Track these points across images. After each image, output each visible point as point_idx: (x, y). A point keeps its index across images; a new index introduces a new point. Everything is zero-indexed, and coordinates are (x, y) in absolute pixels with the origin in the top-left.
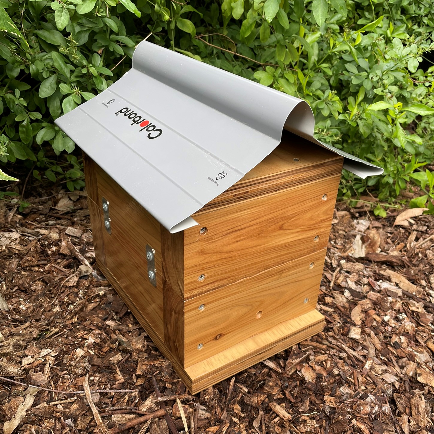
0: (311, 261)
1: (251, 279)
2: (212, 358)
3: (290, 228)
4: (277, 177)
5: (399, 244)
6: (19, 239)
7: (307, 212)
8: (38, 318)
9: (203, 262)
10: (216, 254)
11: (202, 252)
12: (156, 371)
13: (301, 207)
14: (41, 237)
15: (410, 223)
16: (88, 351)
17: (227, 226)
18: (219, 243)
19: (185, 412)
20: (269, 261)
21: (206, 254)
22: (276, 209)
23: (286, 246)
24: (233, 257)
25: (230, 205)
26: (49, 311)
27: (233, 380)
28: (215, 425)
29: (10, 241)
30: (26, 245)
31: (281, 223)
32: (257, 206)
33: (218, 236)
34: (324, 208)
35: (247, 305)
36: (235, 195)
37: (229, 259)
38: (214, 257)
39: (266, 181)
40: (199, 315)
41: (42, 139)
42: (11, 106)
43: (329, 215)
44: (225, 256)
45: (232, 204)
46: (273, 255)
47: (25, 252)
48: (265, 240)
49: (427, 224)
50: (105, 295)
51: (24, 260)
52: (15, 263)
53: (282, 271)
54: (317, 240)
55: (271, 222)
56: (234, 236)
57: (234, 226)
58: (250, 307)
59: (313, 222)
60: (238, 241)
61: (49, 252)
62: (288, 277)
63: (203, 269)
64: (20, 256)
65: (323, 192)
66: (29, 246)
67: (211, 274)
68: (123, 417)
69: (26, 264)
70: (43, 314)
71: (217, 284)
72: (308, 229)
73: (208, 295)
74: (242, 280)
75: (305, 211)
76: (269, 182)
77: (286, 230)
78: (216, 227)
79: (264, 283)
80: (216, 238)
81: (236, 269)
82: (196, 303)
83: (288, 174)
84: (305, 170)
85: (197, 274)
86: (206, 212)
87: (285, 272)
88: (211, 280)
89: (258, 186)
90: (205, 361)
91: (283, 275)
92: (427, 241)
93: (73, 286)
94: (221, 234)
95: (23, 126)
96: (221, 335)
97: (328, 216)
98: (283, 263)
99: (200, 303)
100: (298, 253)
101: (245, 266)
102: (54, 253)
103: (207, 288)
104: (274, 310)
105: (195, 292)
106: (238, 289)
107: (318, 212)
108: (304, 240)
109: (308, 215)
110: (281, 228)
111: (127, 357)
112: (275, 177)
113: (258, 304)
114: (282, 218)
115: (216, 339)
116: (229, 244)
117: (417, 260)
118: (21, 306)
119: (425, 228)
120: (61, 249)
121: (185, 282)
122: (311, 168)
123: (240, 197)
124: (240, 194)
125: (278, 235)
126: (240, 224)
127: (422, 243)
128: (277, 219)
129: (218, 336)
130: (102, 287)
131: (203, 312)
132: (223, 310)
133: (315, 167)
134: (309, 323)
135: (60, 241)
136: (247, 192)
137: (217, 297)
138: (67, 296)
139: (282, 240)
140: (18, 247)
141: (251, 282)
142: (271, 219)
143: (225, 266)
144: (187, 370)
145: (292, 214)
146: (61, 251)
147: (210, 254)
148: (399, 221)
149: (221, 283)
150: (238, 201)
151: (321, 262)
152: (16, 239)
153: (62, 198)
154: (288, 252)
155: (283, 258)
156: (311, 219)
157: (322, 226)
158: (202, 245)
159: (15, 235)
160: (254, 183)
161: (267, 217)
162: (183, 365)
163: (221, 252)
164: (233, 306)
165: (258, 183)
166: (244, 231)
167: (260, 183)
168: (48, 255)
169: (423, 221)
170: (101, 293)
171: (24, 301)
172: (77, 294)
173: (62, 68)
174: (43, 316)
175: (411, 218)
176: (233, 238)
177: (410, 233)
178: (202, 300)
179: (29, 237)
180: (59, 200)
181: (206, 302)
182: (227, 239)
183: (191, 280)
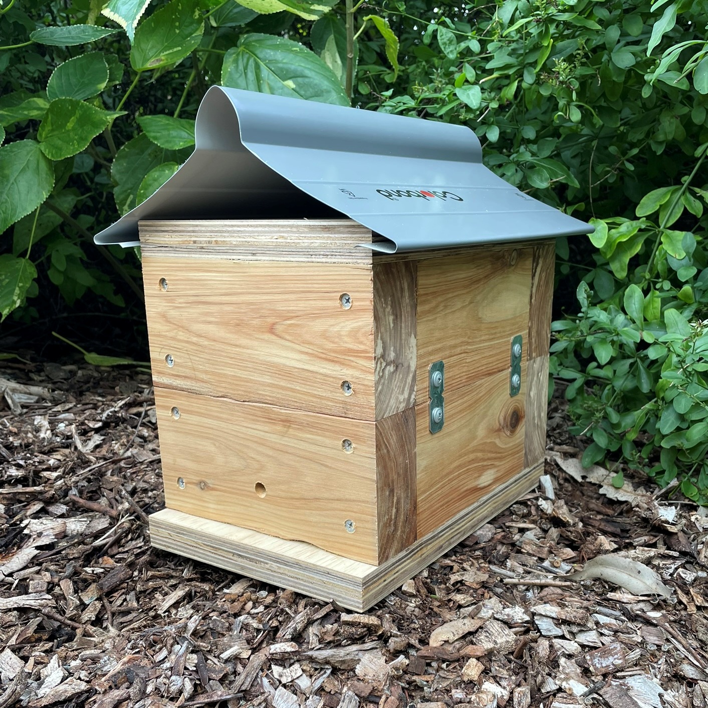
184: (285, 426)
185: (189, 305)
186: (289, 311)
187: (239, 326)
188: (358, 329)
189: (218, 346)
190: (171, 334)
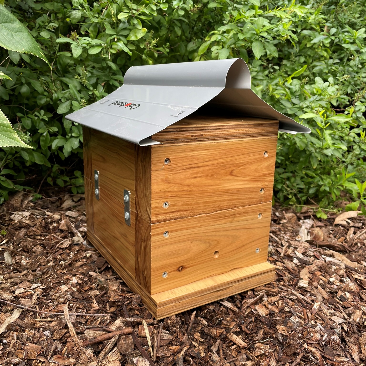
0: (259, 211)
1: (208, 216)
2: (175, 289)
3: (239, 175)
4: (225, 127)
5: (340, 238)
6: (29, 216)
7: (252, 164)
8: (34, 269)
9: (167, 190)
10: (177, 185)
11: (166, 181)
12: (127, 301)
13: (247, 159)
14: (46, 216)
15: (347, 222)
16: (71, 288)
17: (186, 162)
18: (180, 176)
19: (150, 332)
20: (223, 203)
21: (170, 183)
22: (226, 155)
23: (236, 192)
24: (192, 191)
25: (188, 143)
26: (44, 266)
27: (194, 313)
28: (177, 345)
29: (22, 217)
30: (33, 221)
31: (231, 169)
32: (211, 149)
33: (179, 169)
34: (266, 164)
35: (206, 242)
36: (192, 136)
37: (189, 193)
38: (176, 187)
39: (217, 129)
40: (164, 242)
41: (56, 145)
42: (37, 125)
43: (270, 170)
44: (185, 188)
45: (190, 143)
46: (226, 198)
47: (32, 225)
48: (218, 182)
49: (362, 222)
50: (91, 256)
51: (30, 230)
52: (23, 232)
53: (234, 215)
54: (263, 192)
55: (222, 166)
56: (193, 172)
57: (192, 163)
58: (208, 245)
59: (257, 174)
60: (196, 177)
61: (51, 227)
62: (240, 222)
63: (167, 197)
64: (27, 227)
65: (264, 149)
66: (36, 222)
67: (173, 203)
68: (94, 333)
69: (32, 233)
70: (38, 266)
71: (179, 214)
72: (254, 180)
73: (171, 223)
74: (200, 215)
75: (251, 163)
76: (219, 130)
77: (235, 176)
78: (178, 160)
79: (220, 223)
80: (178, 170)
81: (195, 204)
82: (161, 229)
83: (234, 127)
84: (248, 126)
85: (162, 200)
86: (169, 145)
87: (237, 217)
88: (174, 209)
89: (211, 132)
90: (169, 291)
91: (236, 219)
92: (363, 233)
93: (66, 248)
94: (182, 168)
95: (44, 136)
96: (183, 267)
97: (270, 172)
98: (235, 207)
99: (164, 229)
100: (247, 200)
101: (203, 202)
102: (54, 227)
103: (171, 216)
104: (230, 253)
105: (160, 217)
106: (197, 223)
107: (261, 166)
108: (251, 189)
109: (253, 167)
110: (231, 174)
111: (103, 292)
112: (224, 127)
113: (215, 243)
114: (231, 164)
115: (178, 270)
116: (188, 178)
117: (357, 249)
118: (23, 261)
119: (361, 224)
120: (61, 226)
121: (153, 206)
122: (253, 126)
123: (197, 139)
124: (196, 136)
125: (229, 179)
126: (197, 162)
127: (359, 235)
128: (227, 164)
129: (181, 268)
130: (89, 251)
131: (167, 239)
132: (184, 241)
133: (256, 125)
135: (60, 220)
136: (202, 135)
137: (179, 227)
138: (60, 255)
139: (232, 185)
140: (28, 222)
141: (208, 219)
142: (222, 163)
143: (186, 199)
144: (153, 297)
145: (240, 163)
146: (60, 227)
147: (173, 184)
148: (339, 221)
149: (183, 214)
150: (195, 141)
151: (267, 214)
152: (27, 216)
153: (67, 199)
154: (239, 197)
155: (234, 203)
156: (256, 171)
157: (266, 180)
158: (166, 174)
159: (27, 214)
160: (207, 128)
161: (219, 161)
162: (149, 292)
163: (182, 185)
164: (193, 240)
165: (210, 129)
166: (201, 169)
167: (212, 129)
168: (49, 229)
169: (358, 220)
170: (88, 255)
171: (26, 258)
172: (69, 255)
173: (75, 94)
174: (39, 269)
175: (349, 219)
176: (192, 174)
177: (348, 230)
178: (166, 226)
179: (37, 216)
180: (65, 201)
181: (170, 230)
182: (186, 173)
183: (157, 205)
185: (183, 171)
187: (213, 175)
190: (170, 189)
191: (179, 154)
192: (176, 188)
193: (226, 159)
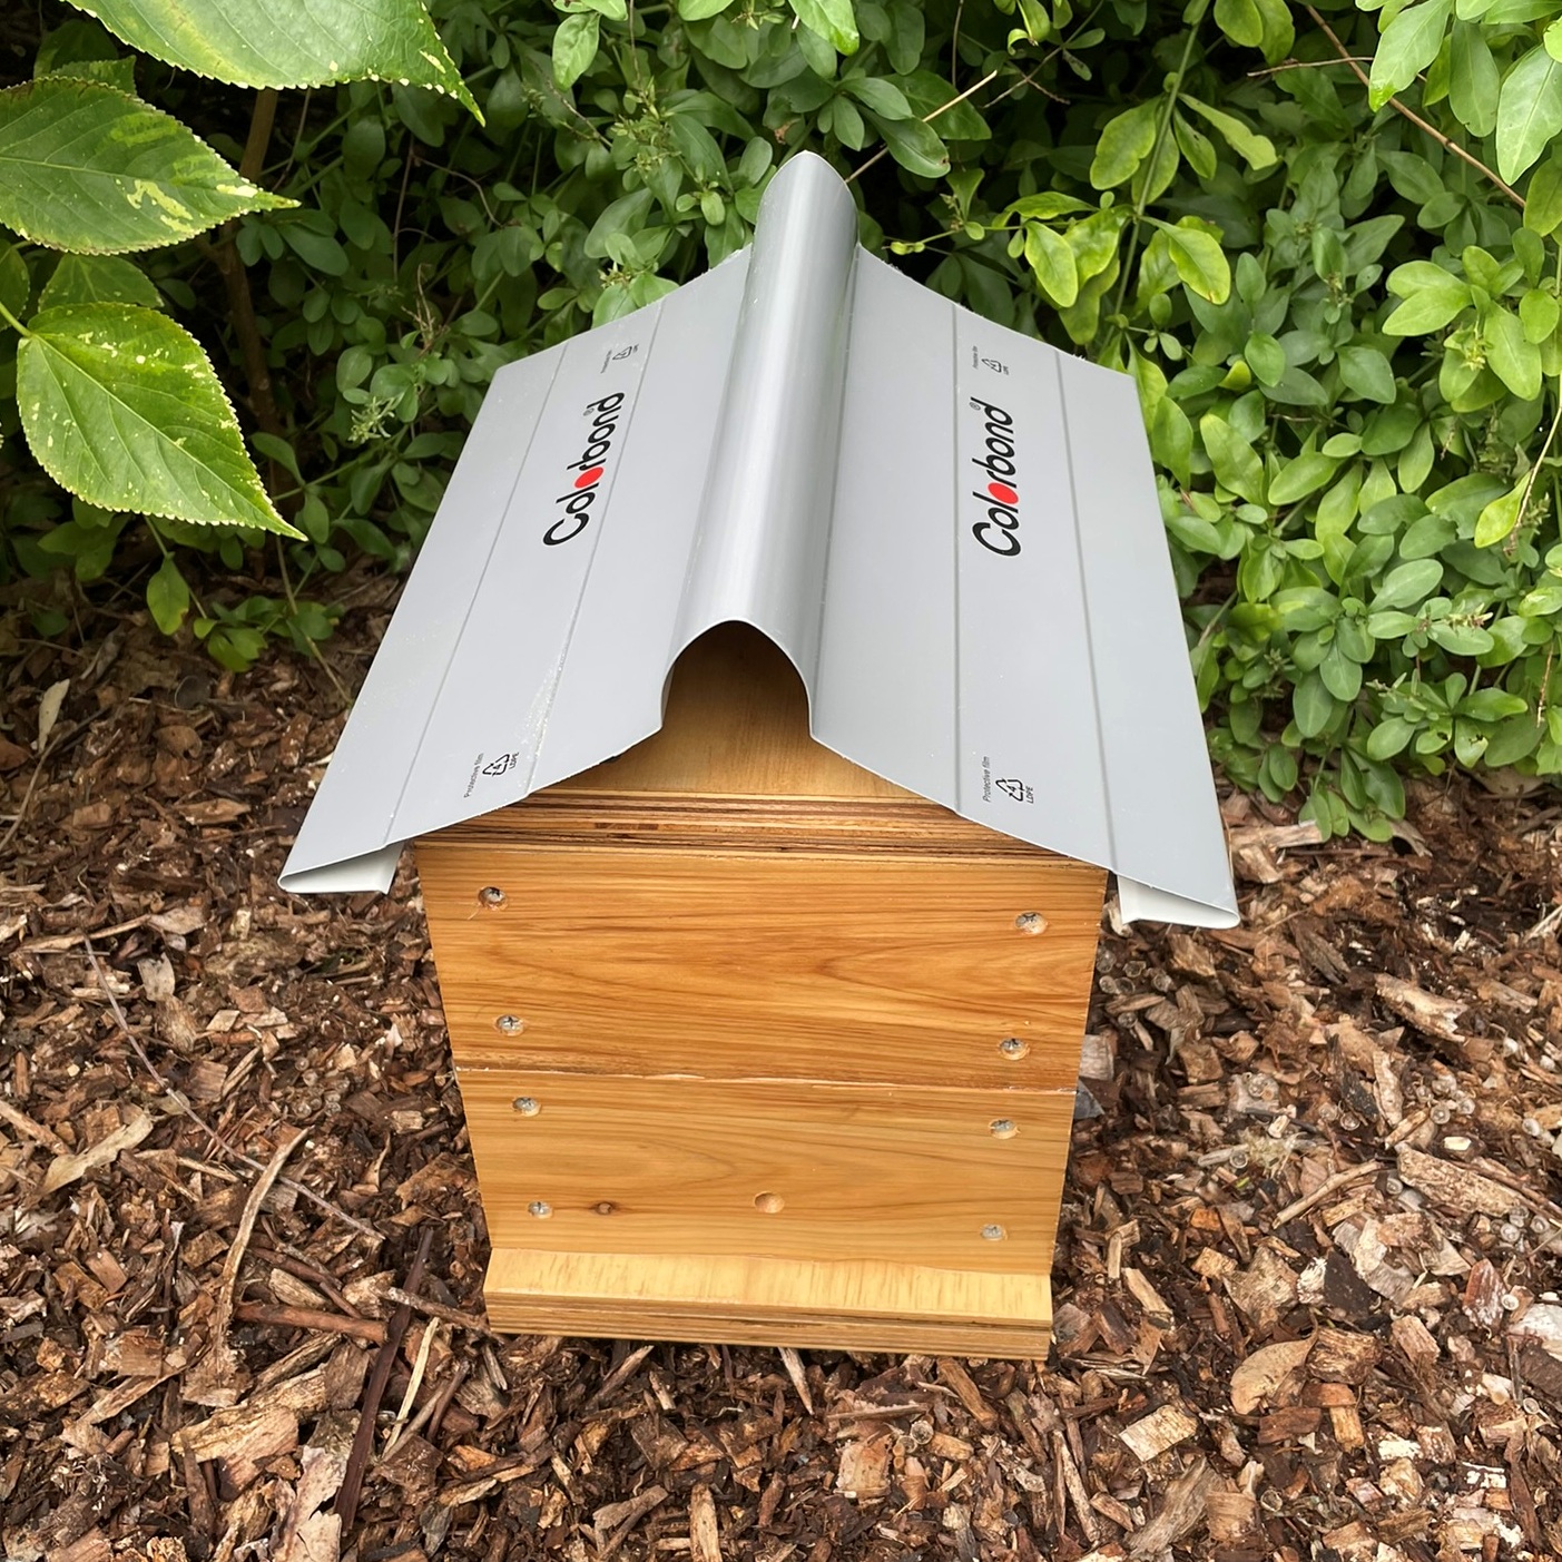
0: (994, 1112)
2: (586, 1256)
3: (866, 979)
4: (775, 808)
7: (946, 950)
9: (506, 982)
10: (551, 973)
11: (498, 955)
13: (912, 928)
17: (585, 907)
18: (561, 947)
20: (786, 1056)
21: (515, 963)
22: (792, 905)
24: (623, 1000)
25: (585, 849)
27: (640, 1354)
31: (820, 954)
32: (705, 878)
33: (551, 926)
34: (1033, 958)
35: (711, 1158)
36: (603, 825)
37: (609, 1003)
38: (547, 980)
39: (729, 811)
40: (520, 1124)
43: (1063, 985)
44: (592, 988)
45: (593, 849)
46: (801, 1043)
48: (755, 988)
53: (854, 1104)
54: (1016, 1053)
55: (770, 940)
56: (620, 941)
57: (613, 912)
58: (722, 1168)
59: (979, 989)
60: (639, 961)
62: (886, 1130)
63: (512, 1002)
65: (1017, 903)
67: (545, 1025)
71: (570, 1057)
72: (961, 1005)
73: (540, 1077)
74: (676, 1077)
75: (935, 946)
76: (744, 816)
77: (847, 980)
78: (540, 899)
79: (775, 1113)
80: (545, 930)
81: (644, 1040)
82: (501, 1087)
83: (827, 809)
84: (908, 812)
85: (491, 1009)
86: (492, 845)
87: (869, 1112)
88: (547, 1040)
89: (698, 819)
90: (562, 1257)
91: (860, 1116)
94: (565, 923)
96: (613, 1207)
97: (1061, 990)
98: (856, 1079)
99: (515, 1091)
100: (923, 1067)
101: (683, 1041)
103: (533, 1057)
104: (838, 1212)
105: (490, 1054)
106: (664, 1099)
107: (1004, 963)
109: (954, 961)
110: (824, 968)
112: (767, 807)
113: (757, 1168)
114: (821, 938)
115: (596, 1208)
116: (599, 959)
121: (451, 1019)
123: (627, 836)
124: (620, 826)
125: (812, 987)
126: (635, 912)
128: (799, 936)
129: (606, 1207)
131: (532, 1119)
132: (608, 1138)
134: (975, 1313)
136: (653, 827)
137: (579, 1094)
139: (836, 1008)
141: (714, 1094)
142: (770, 929)
143: (601, 1019)
147: (531, 969)
149: (588, 1060)
150: (615, 844)
151: (1048, 1129)
155: (850, 1065)
156: (967, 975)
157: (1033, 1014)
158: (496, 935)
160: (674, 805)
163: (572, 974)
164: (651, 1142)
165: (694, 810)
166: (660, 937)
167: (701, 810)
176: (616, 947)
178: (523, 1084)
181: (543, 1096)
182: (587, 942)
183: (471, 1020)
184: (844, 1110)
185: (574, 933)
186: (874, 940)
187: (726, 964)
188: (1055, 966)
189: (662, 998)
190: (518, 982)
191: (543, 879)
192: (547, 982)
193: (792, 918)
